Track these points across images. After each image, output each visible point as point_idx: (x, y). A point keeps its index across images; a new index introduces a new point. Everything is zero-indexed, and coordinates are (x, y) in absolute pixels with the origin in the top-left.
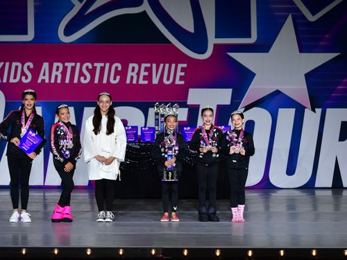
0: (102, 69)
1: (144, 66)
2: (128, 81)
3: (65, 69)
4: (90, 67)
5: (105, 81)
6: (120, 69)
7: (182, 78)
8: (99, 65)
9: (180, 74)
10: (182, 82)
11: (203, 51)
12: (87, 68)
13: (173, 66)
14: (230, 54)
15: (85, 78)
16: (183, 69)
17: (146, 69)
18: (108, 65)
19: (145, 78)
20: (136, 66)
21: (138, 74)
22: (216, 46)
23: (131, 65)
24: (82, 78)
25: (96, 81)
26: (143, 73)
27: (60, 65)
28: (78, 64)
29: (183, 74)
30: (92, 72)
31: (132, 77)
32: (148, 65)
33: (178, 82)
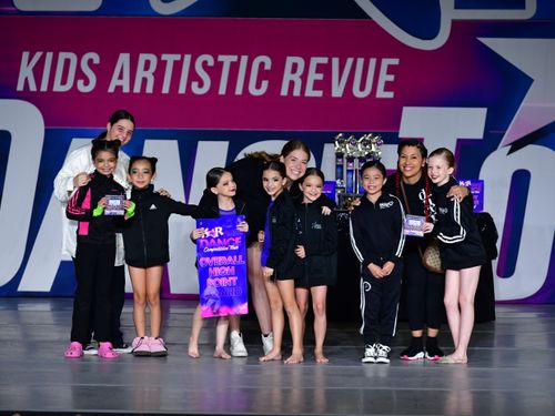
0: (235, 67)
1: (315, 61)
2: (284, 92)
3: (162, 65)
4: (211, 62)
5: (239, 91)
6: (268, 66)
7: (388, 86)
8: (227, 60)
9: (385, 77)
10: (390, 95)
11: (431, 34)
12: (205, 64)
13: (373, 62)
14: (485, 41)
15: (201, 85)
16: (391, 70)
17: (320, 68)
18: (244, 59)
19: (317, 85)
20: (300, 62)
21: (304, 77)
22: (456, 24)
23: (290, 60)
24: (195, 85)
25: (222, 90)
26: (313, 76)
27: (153, 58)
28: (188, 58)
29: (391, 78)
30: (215, 72)
31: (292, 84)
32: (324, 60)
33: (381, 94)
